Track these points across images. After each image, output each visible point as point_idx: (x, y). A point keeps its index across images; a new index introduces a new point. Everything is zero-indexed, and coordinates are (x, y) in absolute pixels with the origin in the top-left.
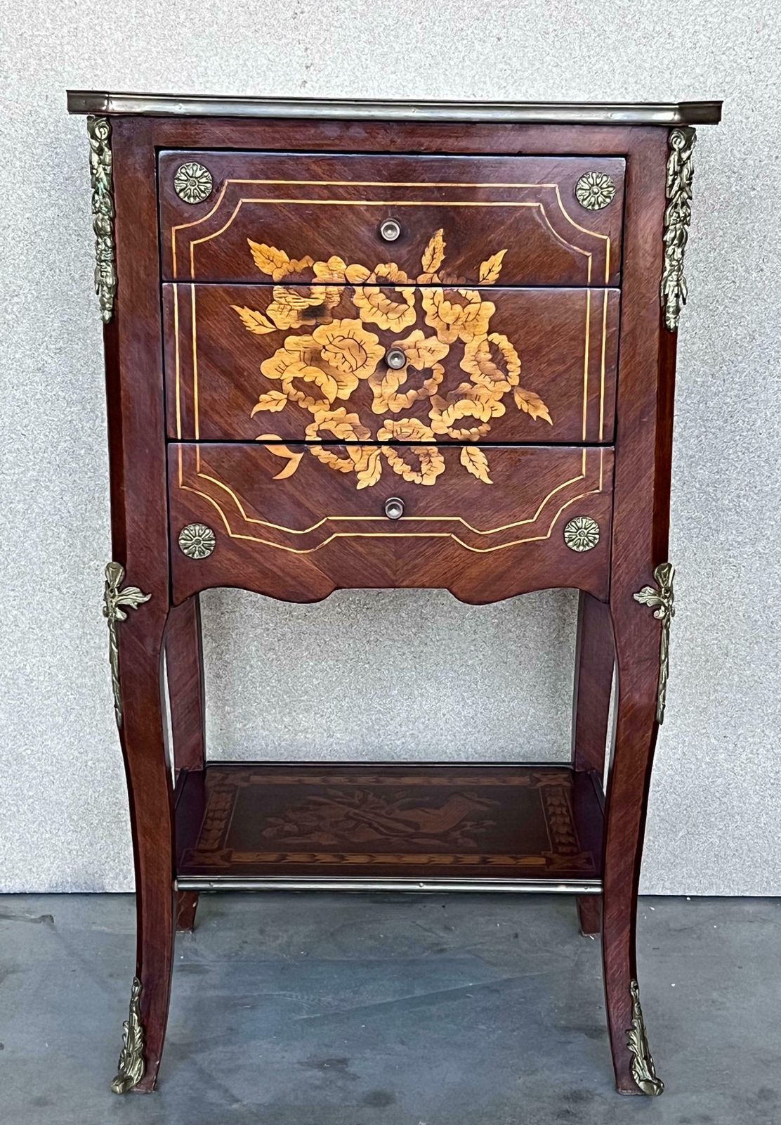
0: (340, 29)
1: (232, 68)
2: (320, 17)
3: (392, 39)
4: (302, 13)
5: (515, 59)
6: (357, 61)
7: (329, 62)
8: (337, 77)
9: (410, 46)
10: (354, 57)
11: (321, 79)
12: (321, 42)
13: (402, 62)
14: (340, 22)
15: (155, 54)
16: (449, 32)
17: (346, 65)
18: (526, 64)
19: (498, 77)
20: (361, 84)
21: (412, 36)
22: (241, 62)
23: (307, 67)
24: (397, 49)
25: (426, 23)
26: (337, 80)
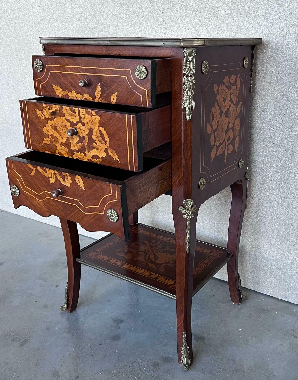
0: (174, 17)
1: (148, 30)
2: (169, 13)
3: (188, 19)
4: (164, 12)
5: (222, 24)
6: (178, 26)
7: (171, 27)
8: (173, 31)
9: (192, 21)
10: (178, 25)
11: (169, 32)
12: (169, 21)
13: (190, 26)
14: (174, 14)
15: (130, 26)
17: (176, 28)
18: (226, 26)
20: (180, 33)
21: (193, 18)
22: (150, 28)
23: (166, 29)
24: (189, 22)
26: (173, 32)
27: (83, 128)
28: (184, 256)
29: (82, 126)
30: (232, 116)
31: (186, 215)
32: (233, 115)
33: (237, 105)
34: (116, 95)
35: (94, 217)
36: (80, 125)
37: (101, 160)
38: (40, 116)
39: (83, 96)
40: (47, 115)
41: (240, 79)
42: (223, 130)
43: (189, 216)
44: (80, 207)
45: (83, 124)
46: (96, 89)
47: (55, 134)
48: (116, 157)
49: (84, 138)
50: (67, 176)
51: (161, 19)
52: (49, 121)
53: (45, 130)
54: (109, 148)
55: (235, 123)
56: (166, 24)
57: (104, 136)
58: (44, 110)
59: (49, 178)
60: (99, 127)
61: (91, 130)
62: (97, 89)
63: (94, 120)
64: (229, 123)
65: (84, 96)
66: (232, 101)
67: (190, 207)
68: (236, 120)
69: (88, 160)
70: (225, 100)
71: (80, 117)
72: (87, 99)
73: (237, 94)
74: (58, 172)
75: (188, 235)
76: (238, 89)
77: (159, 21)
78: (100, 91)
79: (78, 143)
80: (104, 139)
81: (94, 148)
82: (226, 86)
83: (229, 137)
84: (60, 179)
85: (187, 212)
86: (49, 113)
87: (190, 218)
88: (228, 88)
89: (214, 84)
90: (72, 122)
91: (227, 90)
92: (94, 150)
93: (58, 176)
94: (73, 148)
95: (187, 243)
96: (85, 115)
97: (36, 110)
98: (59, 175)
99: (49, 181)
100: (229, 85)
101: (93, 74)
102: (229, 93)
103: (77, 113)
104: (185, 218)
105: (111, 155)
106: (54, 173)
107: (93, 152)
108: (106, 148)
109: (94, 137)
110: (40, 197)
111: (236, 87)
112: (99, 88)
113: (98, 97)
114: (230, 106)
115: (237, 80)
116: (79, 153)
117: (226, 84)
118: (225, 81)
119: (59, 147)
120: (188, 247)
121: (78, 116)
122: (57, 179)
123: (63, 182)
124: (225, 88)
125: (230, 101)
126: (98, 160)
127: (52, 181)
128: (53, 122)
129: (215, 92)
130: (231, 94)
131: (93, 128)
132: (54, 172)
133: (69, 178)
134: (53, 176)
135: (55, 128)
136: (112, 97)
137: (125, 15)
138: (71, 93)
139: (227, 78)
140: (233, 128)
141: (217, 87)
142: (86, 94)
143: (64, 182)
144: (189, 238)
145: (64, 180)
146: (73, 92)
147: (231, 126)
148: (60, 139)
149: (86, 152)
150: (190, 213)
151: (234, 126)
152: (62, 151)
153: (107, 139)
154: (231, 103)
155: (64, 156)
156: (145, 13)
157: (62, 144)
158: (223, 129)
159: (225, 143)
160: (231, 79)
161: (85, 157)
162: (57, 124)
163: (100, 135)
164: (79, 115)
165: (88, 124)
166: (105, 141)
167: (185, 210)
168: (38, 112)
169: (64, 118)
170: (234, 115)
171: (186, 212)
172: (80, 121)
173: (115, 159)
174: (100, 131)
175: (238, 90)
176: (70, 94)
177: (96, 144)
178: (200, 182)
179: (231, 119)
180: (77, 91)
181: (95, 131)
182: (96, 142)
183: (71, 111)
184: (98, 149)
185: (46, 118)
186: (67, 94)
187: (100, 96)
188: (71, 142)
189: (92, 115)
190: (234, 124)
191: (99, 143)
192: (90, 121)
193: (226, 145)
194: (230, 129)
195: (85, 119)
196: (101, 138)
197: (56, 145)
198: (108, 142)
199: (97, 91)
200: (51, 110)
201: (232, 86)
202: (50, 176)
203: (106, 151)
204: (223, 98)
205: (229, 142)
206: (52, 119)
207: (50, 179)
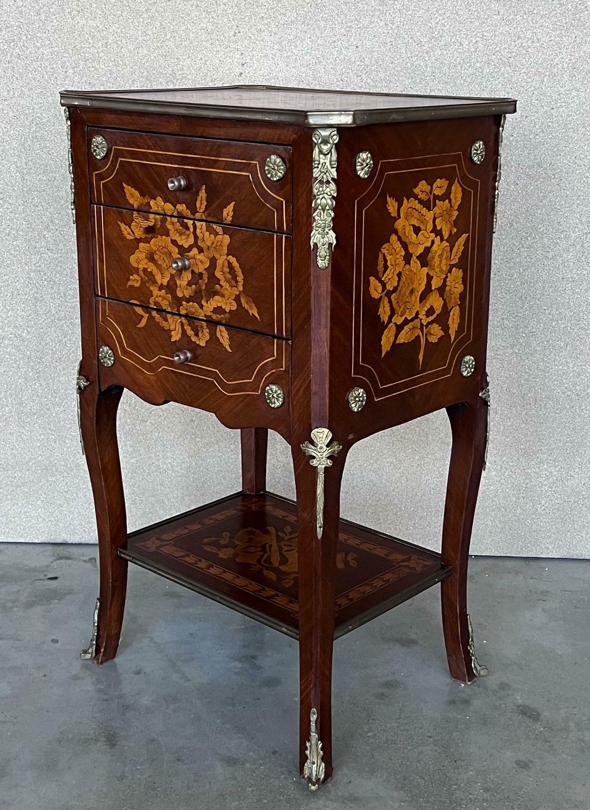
0: (262, 42)
2: (250, 35)
3: (293, 48)
4: (239, 32)
5: (367, 59)
7: (255, 62)
9: (303, 52)
10: (270, 59)
12: (250, 50)
13: (299, 61)
14: (262, 37)
16: (327, 43)
17: (266, 64)
18: (373, 62)
19: (357, 70)
21: (305, 46)
24: (296, 54)
25: (314, 38)
27: (201, 257)
29: (198, 253)
30: (439, 263)
32: (441, 261)
33: (452, 240)
34: (232, 208)
35: (242, 401)
36: (195, 251)
37: (227, 315)
38: (125, 233)
39: (175, 207)
40: (139, 234)
41: (461, 186)
42: (412, 291)
44: (220, 382)
45: (201, 251)
46: (198, 195)
47: (151, 267)
48: (254, 312)
49: (201, 274)
50: (202, 327)
51: (232, 45)
52: (141, 245)
53: (133, 259)
54: (242, 293)
55: (448, 279)
56: (243, 56)
57: (235, 271)
58: (133, 224)
59: (170, 331)
60: (228, 255)
61: (213, 261)
62: (201, 194)
63: (219, 243)
64: (429, 278)
65: (177, 207)
66: (437, 232)
68: (450, 271)
69: (206, 316)
70: (417, 230)
71: (196, 237)
72: (182, 214)
73: (454, 218)
74: (187, 320)
76: (456, 207)
77: (226, 48)
78: (204, 198)
79: (189, 284)
80: (235, 277)
81: (216, 293)
82: (421, 202)
83: (432, 307)
84: (190, 332)
86: (142, 229)
88: (427, 205)
89: (388, 197)
90: (182, 245)
91: (424, 211)
92: (217, 298)
93: (187, 327)
94: (180, 295)
96: (205, 234)
97: (119, 223)
98: (189, 325)
99: (171, 337)
100: (429, 199)
101: (194, 168)
102: (430, 215)
103: (192, 230)
105: (246, 306)
106: (181, 322)
107: (217, 301)
108: (237, 293)
109: (218, 274)
110: (150, 368)
111: (450, 201)
112: (203, 194)
113: (202, 211)
114: (433, 242)
115: (453, 188)
116: (191, 303)
117: (423, 196)
118: (416, 191)
119: (156, 292)
121: (192, 235)
122: (184, 332)
123: (194, 339)
124: (419, 206)
125: (431, 232)
126: (222, 316)
127: (176, 336)
128: (148, 245)
129: (390, 213)
130: (436, 216)
131: (217, 256)
132: (180, 320)
133: (206, 331)
134: (179, 327)
135: (151, 258)
136: (225, 212)
137: (142, 33)
138: (154, 201)
139: (423, 185)
140: (442, 290)
141: (396, 205)
142: (180, 204)
143: (196, 338)
145: (197, 335)
146: (159, 198)
147: (436, 284)
148: (158, 278)
149: (203, 303)
151: (444, 284)
152: (161, 299)
153: (240, 278)
154: (436, 236)
155: (164, 308)
156: (193, 32)
157: (161, 288)
158: (412, 289)
159: (421, 320)
160: (435, 186)
161: (200, 310)
162: (155, 249)
163: (228, 270)
164: (194, 233)
165: (208, 249)
166: (237, 282)
168: (123, 226)
169: (169, 239)
170: (444, 262)
172: (195, 245)
173: (252, 314)
174: (229, 262)
175: (457, 210)
176: (152, 203)
177: (222, 286)
179: (437, 270)
180: (165, 198)
181: (220, 262)
182: (221, 283)
183: (181, 226)
184: (223, 296)
185: (136, 239)
186: (148, 203)
187: (204, 208)
188: (178, 282)
189: (216, 234)
190: (445, 280)
191: (226, 285)
192: (213, 243)
193: (422, 325)
194: (432, 291)
195: (204, 240)
196: (229, 276)
197: (152, 288)
198: (241, 283)
199: (199, 198)
200: (146, 224)
201: (437, 201)
202: (172, 327)
203: (237, 299)
204: (413, 226)
205: (431, 318)
206: (147, 241)
207: (173, 333)
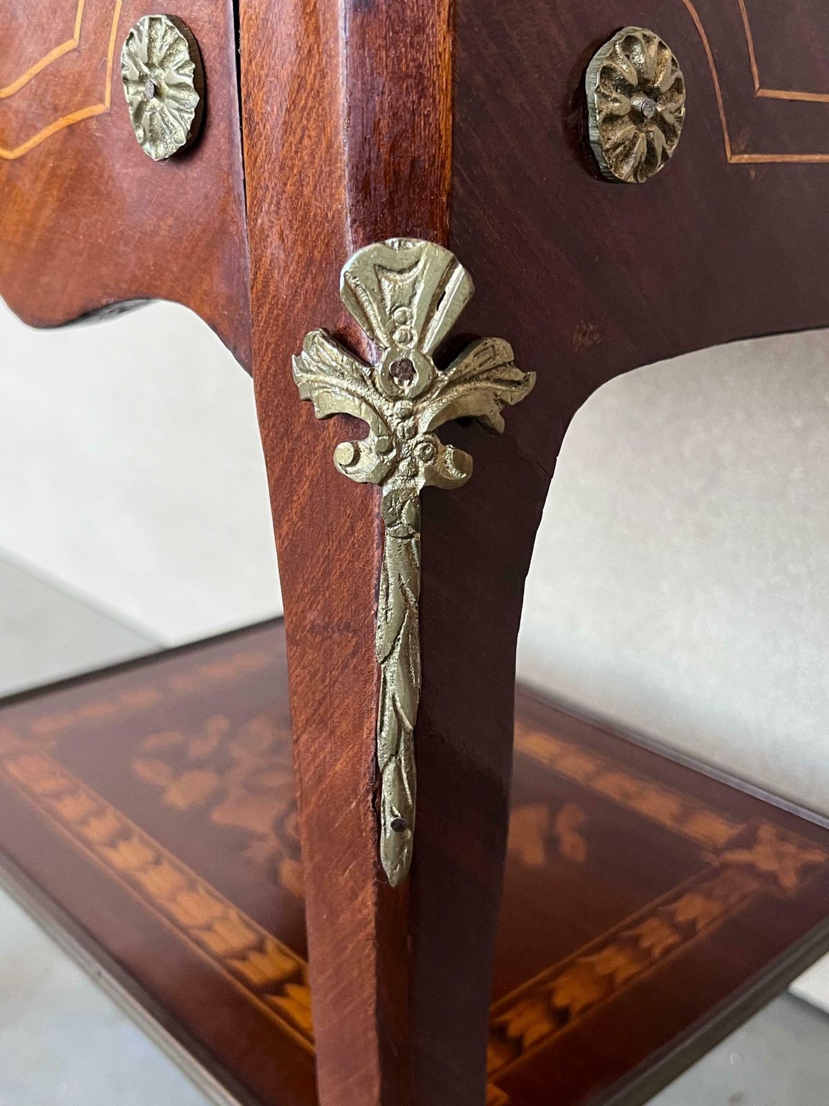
28: (363, 903)
31: (372, 440)
43: (403, 466)
67: (426, 349)
75: (391, 688)
85: (379, 414)
87: (421, 482)
95: (388, 775)
104: (360, 478)
120: (390, 819)
144: (408, 725)
150: (425, 422)
167: (362, 380)
171: (378, 402)
178: (595, 65)
